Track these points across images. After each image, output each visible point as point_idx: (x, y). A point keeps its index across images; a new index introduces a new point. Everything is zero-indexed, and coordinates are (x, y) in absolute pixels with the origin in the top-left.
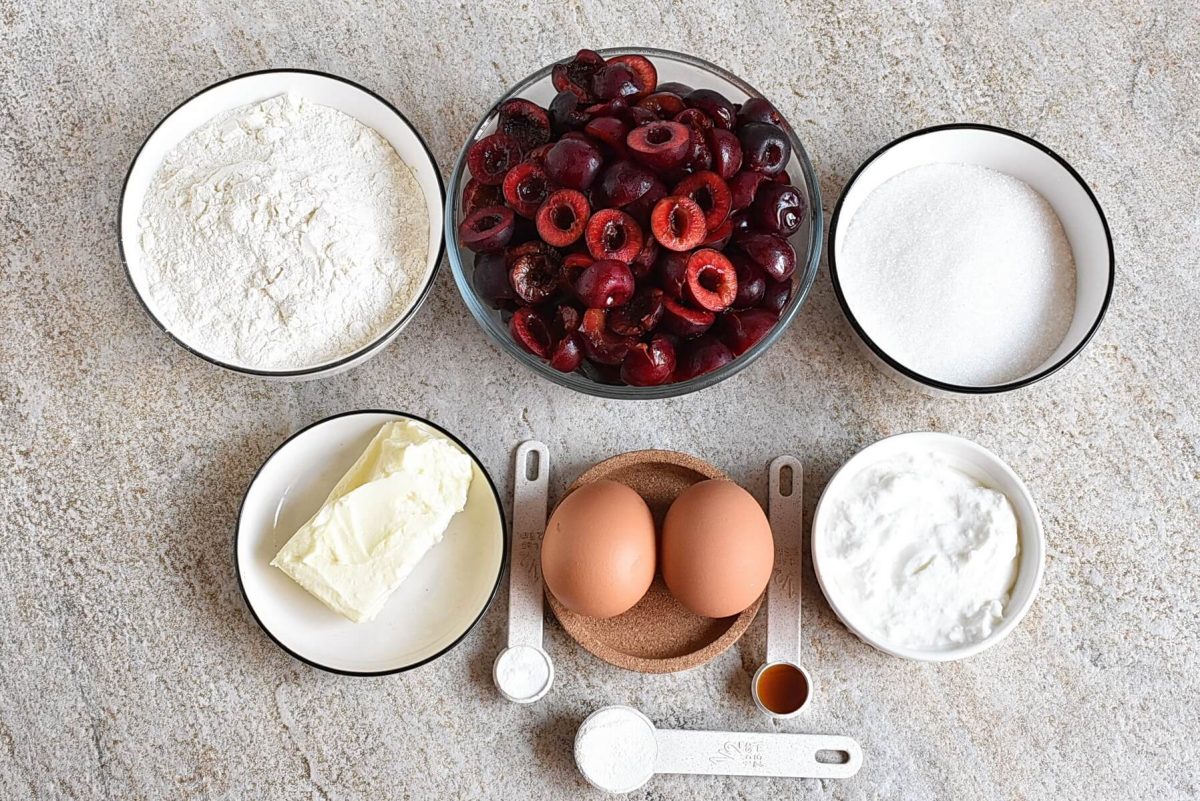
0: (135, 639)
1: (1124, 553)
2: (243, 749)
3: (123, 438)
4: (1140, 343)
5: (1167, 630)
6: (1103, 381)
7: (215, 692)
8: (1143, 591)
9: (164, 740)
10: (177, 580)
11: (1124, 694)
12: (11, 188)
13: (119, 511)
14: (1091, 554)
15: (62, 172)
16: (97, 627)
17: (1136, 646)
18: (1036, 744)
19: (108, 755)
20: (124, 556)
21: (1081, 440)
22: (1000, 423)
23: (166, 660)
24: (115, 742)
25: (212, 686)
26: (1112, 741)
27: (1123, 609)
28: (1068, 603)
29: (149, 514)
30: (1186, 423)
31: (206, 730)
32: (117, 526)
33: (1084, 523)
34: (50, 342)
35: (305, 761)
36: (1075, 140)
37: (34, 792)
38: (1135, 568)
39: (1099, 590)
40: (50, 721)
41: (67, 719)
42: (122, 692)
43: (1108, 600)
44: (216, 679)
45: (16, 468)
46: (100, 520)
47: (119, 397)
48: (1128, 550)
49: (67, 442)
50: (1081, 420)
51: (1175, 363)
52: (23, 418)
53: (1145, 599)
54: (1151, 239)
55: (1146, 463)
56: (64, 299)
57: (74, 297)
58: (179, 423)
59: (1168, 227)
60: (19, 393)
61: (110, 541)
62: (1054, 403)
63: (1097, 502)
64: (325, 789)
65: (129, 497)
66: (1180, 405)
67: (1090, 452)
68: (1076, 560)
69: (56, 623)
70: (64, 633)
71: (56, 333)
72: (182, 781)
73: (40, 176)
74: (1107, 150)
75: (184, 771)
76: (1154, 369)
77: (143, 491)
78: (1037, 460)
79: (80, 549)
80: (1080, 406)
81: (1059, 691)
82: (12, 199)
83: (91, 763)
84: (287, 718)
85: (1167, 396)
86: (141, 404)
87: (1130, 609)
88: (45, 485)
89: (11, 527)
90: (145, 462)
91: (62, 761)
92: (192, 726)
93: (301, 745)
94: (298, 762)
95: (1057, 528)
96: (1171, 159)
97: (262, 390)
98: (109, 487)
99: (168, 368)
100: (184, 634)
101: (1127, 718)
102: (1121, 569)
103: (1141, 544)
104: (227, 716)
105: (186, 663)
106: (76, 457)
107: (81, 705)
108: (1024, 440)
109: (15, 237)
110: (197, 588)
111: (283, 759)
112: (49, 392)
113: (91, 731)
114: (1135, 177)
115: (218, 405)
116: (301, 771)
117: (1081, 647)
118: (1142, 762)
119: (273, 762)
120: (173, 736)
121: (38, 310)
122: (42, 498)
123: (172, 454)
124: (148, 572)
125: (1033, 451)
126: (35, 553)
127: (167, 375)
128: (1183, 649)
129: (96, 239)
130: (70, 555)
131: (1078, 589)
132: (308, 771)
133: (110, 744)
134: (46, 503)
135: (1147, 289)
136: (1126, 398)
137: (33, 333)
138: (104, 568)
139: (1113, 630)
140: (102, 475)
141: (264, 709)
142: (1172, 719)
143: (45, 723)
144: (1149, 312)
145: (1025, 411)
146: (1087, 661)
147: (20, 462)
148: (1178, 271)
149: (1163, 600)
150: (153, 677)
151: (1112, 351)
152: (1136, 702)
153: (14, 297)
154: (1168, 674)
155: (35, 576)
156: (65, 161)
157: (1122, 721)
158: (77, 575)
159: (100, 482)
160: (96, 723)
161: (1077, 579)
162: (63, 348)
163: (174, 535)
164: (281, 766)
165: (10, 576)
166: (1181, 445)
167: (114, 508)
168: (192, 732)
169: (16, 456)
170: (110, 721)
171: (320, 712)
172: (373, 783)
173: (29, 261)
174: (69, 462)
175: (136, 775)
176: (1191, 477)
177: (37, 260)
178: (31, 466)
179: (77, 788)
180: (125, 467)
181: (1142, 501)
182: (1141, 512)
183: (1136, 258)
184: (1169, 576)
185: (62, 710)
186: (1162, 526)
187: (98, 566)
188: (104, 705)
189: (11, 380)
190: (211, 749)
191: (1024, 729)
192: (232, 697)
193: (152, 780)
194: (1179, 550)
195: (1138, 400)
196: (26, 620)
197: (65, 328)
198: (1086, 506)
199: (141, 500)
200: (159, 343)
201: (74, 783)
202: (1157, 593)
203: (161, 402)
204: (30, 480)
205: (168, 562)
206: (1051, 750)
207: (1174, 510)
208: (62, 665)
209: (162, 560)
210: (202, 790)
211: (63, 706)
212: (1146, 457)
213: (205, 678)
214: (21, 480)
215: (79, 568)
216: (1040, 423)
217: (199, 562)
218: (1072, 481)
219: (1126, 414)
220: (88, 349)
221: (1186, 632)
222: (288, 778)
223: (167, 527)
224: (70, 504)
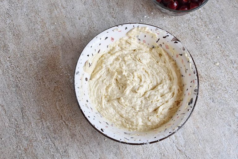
0: (29, 92)
1: (219, 81)
2: (50, 114)
3: (28, 55)
4: (223, 42)
5: (227, 96)
6: (216, 49)
7: (44, 103)
8: (222, 88)
9: (35, 111)
10: (38, 82)
11: (218, 108)
12: (7, 7)
13: (27, 69)
14: (213, 81)
15: (17, 5)
16: (22, 90)
17: (221, 99)
18: (201, 117)
19: (24, 114)
20: (28, 77)
21: (211, 60)
22: (196, 56)
23: (35, 97)
24: (25, 112)
25: (44, 102)
26: (216, 116)
27: (218, 92)
28: (208, 90)
29: (33, 69)
30: (231, 57)
31: (43, 110)
32: (26, 71)
33: (211, 75)
34: (14, 36)
35: (62, 116)
36: (212, 4)
37: (10, 121)
38: (221, 84)
39: (214, 88)
40: (13, 107)
41: (16, 107)
42: (27, 103)
43: (216, 90)
44: (45, 100)
45: (7, 60)
46: (23, 70)
47: (27, 47)
48: (220, 81)
49: (17, 55)
50: (211, 56)
51: (230, 46)
52: (9, 51)
53: (223, 90)
54: (226, 23)
55: (223, 65)
56: (17, 28)
57: (19, 28)
58: (39, 52)
59: (229, 20)
60: (8, 46)
61: (25, 74)
62: (206, 53)
63: (214, 72)
64: (65, 121)
65: (29, 66)
66: (230, 54)
67: (213, 62)
68: (210, 82)
69: (14, 89)
70: (16, 91)
71: (15, 35)
72: (38, 119)
73: (13, 5)
74: (218, 6)
75: (38, 117)
76: (225, 47)
77: (31, 65)
78: (203, 63)
79: (19, 76)
80: (211, 54)
81: (206, 107)
82: (7, 9)
83: (20, 115)
84: (58, 108)
85: (228, 52)
86: (31, 48)
87: (220, 92)
88: (13, 63)
89: (6, 71)
90: (32, 59)
91: (15, 115)
92: (40, 109)
93: (61, 113)
94: (60, 116)
95: (206, 76)
96: (230, 8)
97: (55, 47)
98: (25, 64)
99: (37, 42)
100: (39, 92)
101: (219, 112)
102: (218, 84)
103: (222, 80)
104: (47, 107)
105: (39, 97)
106: (19, 58)
107: (19, 105)
108: (200, 60)
109: (8, 16)
110: (42, 83)
111: (57, 116)
112: (14, 46)
113: (21, 110)
114: (223, 11)
115: (46, 49)
116: (61, 118)
117: (210, 99)
118: (221, 120)
119: (55, 116)
120: (36, 111)
121: (12, 30)
122: (12, 66)
123: (37, 58)
124: (32, 80)
125: (202, 62)
126: (11, 76)
127: (37, 43)
128: (230, 99)
129: (23, 17)
130: (17, 76)
131: (210, 88)
132: (62, 118)
133: (24, 112)
134: (13, 67)
135: (225, 32)
136: (220, 52)
137: (11, 35)
138: (24, 79)
139: (216, 96)
140: (24, 62)
141: (54, 106)
142: (227, 113)
143: (12, 108)
144: (225, 37)
145: (201, 54)
146: (211, 101)
147: (8, 59)
148: (231, 29)
149: (226, 90)
150: (33, 100)
151: (218, 43)
152: (220, 109)
153: (8, 28)
154: (227, 104)
155: (11, 80)
156: (18, 3)
157: (218, 113)
158: (19, 80)
159: (23, 63)
160: (22, 108)
161: (210, 86)
162: (17, 38)
163: (37, 73)
164: (57, 117)
165: (6, 80)
166: (230, 61)
167: (26, 68)
168: (40, 110)
169: (7, 58)
170: (24, 108)
171: (65, 107)
172: (74, 121)
173: (11, 21)
174: (17, 59)
175: (29, 118)
176: (232, 67)
177: (12, 21)
178: (10, 60)
179: (18, 120)
180: (28, 60)
181: (223, 72)
182: (222, 74)
183: (223, 26)
184: (227, 86)
185: (15, 106)
186: (226, 76)
187: (23, 79)
188: (23, 105)
189: (7, 43)
190: (44, 113)
191: (199, 114)
192: (48, 104)
193: (32, 119)
194: (229, 81)
195: (222, 53)
196: (9, 88)
197: (17, 34)
198: (212, 72)
199: (31, 67)
200: (35, 37)
201: (17, 119)
202: (225, 89)
203: (35, 48)
204: (10, 62)
205: (36, 78)
206: (204, 118)
207: (229, 74)
208: (15, 97)
209: (35, 78)
210: (42, 121)
211: (15, 105)
212: (223, 63)
213: (43, 100)
214: (8, 62)
215: (19, 79)
216: (204, 57)
217: (42, 79)
218: (209, 68)
219: (220, 55)
220: (22, 38)
221: (230, 96)
222: (58, 119)
223: (36, 72)
224: (18, 67)
